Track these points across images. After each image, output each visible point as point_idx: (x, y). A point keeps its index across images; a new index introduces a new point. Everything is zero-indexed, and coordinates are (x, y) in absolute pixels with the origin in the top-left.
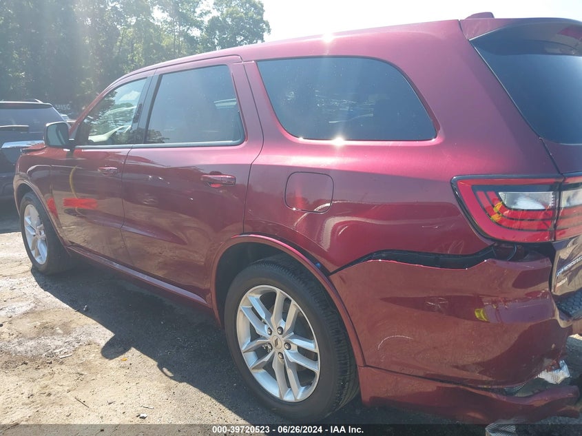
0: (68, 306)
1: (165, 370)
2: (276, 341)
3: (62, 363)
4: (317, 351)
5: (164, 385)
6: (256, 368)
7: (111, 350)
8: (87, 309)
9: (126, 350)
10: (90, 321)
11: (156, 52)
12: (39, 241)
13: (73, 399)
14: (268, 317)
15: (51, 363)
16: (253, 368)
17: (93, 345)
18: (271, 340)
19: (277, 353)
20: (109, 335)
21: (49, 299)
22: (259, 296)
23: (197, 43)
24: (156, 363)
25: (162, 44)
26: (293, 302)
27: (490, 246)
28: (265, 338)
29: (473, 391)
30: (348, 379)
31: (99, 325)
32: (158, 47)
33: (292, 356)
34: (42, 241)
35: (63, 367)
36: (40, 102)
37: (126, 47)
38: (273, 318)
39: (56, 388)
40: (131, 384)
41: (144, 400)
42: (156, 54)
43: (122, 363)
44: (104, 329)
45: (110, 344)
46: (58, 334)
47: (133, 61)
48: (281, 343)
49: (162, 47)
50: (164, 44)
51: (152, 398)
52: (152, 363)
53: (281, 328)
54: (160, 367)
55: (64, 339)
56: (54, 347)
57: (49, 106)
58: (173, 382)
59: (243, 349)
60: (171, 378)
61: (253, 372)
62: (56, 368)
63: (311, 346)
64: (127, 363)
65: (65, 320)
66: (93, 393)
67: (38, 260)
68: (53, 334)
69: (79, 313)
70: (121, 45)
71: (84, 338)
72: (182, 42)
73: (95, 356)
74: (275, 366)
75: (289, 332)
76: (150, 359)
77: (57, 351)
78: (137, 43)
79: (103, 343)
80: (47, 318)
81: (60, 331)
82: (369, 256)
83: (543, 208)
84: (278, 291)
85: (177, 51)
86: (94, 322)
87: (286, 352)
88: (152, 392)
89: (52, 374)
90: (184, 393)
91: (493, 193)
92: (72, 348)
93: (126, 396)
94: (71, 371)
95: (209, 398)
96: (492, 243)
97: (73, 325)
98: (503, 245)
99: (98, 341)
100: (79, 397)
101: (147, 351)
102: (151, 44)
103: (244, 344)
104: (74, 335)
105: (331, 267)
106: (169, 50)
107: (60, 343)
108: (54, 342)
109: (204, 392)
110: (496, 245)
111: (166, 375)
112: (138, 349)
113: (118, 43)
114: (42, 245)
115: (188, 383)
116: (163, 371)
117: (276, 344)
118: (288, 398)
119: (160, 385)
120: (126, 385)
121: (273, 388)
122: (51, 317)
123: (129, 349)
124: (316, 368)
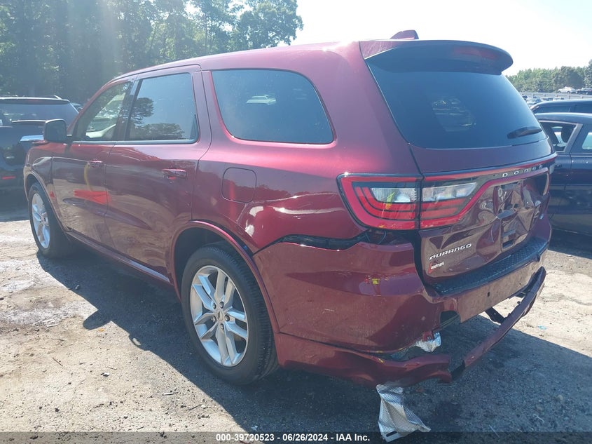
0: (62, 285)
1: (135, 340)
2: (219, 314)
3: (48, 331)
4: (246, 321)
5: (130, 351)
6: (205, 337)
7: (91, 323)
8: (79, 288)
9: (105, 322)
10: (81, 298)
11: (187, 47)
12: (44, 227)
13: (51, 359)
14: (213, 293)
15: (39, 330)
16: (203, 338)
17: (78, 318)
18: (215, 313)
19: (219, 324)
20: (93, 309)
21: (48, 278)
22: (207, 276)
23: (228, 38)
24: (128, 334)
25: (194, 39)
26: (230, 280)
27: (365, 232)
28: (212, 312)
29: (359, 354)
30: (269, 345)
31: (86, 302)
32: (190, 42)
33: (230, 327)
34: (47, 227)
35: (48, 334)
36: (59, 99)
37: (159, 41)
38: (215, 294)
39: (39, 350)
40: (102, 350)
41: (111, 362)
42: (188, 49)
43: (99, 334)
44: (90, 305)
45: (92, 318)
46: (49, 308)
47: (164, 55)
48: (222, 316)
49: (194, 42)
50: (196, 39)
51: (118, 361)
52: (126, 334)
53: (222, 303)
54: (131, 338)
55: (53, 312)
56: (44, 318)
57: (67, 102)
58: (139, 350)
59: (195, 321)
60: (138, 346)
61: (202, 341)
62: (42, 334)
63: (242, 317)
64: (103, 334)
65: (58, 296)
66: (69, 355)
67: (43, 244)
68: (44, 307)
69: (71, 291)
70: (152, 41)
71: (71, 312)
72: (214, 38)
73: (77, 326)
74: (218, 336)
75: (228, 305)
76: (124, 331)
77: (46, 321)
78: (169, 38)
79: (86, 316)
80: (42, 294)
81: (52, 306)
82: (281, 240)
83: (409, 201)
84: (219, 270)
85: (208, 46)
86: (83, 299)
87: (226, 324)
88: (119, 357)
89: (38, 339)
90: (146, 359)
91: (367, 188)
92: (59, 319)
93: (96, 359)
94: (54, 338)
95: (166, 363)
96: (366, 229)
97: (63, 301)
98: (378, 232)
99: (82, 314)
100: (56, 358)
101: (122, 324)
102: (183, 39)
103: (196, 317)
104: (63, 309)
105: (254, 249)
106: (200, 44)
107: (50, 315)
108: (45, 315)
109: (163, 359)
110: (370, 231)
111: (135, 344)
112: (115, 321)
113: (151, 38)
114: (46, 231)
115: (152, 351)
116: (133, 342)
117: (219, 316)
118: (227, 364)
119: (126, 351)
120: (99, 351)
121: (216, 355)
122: (47, 294)
123: (109, 322)
124: (245, 335)
